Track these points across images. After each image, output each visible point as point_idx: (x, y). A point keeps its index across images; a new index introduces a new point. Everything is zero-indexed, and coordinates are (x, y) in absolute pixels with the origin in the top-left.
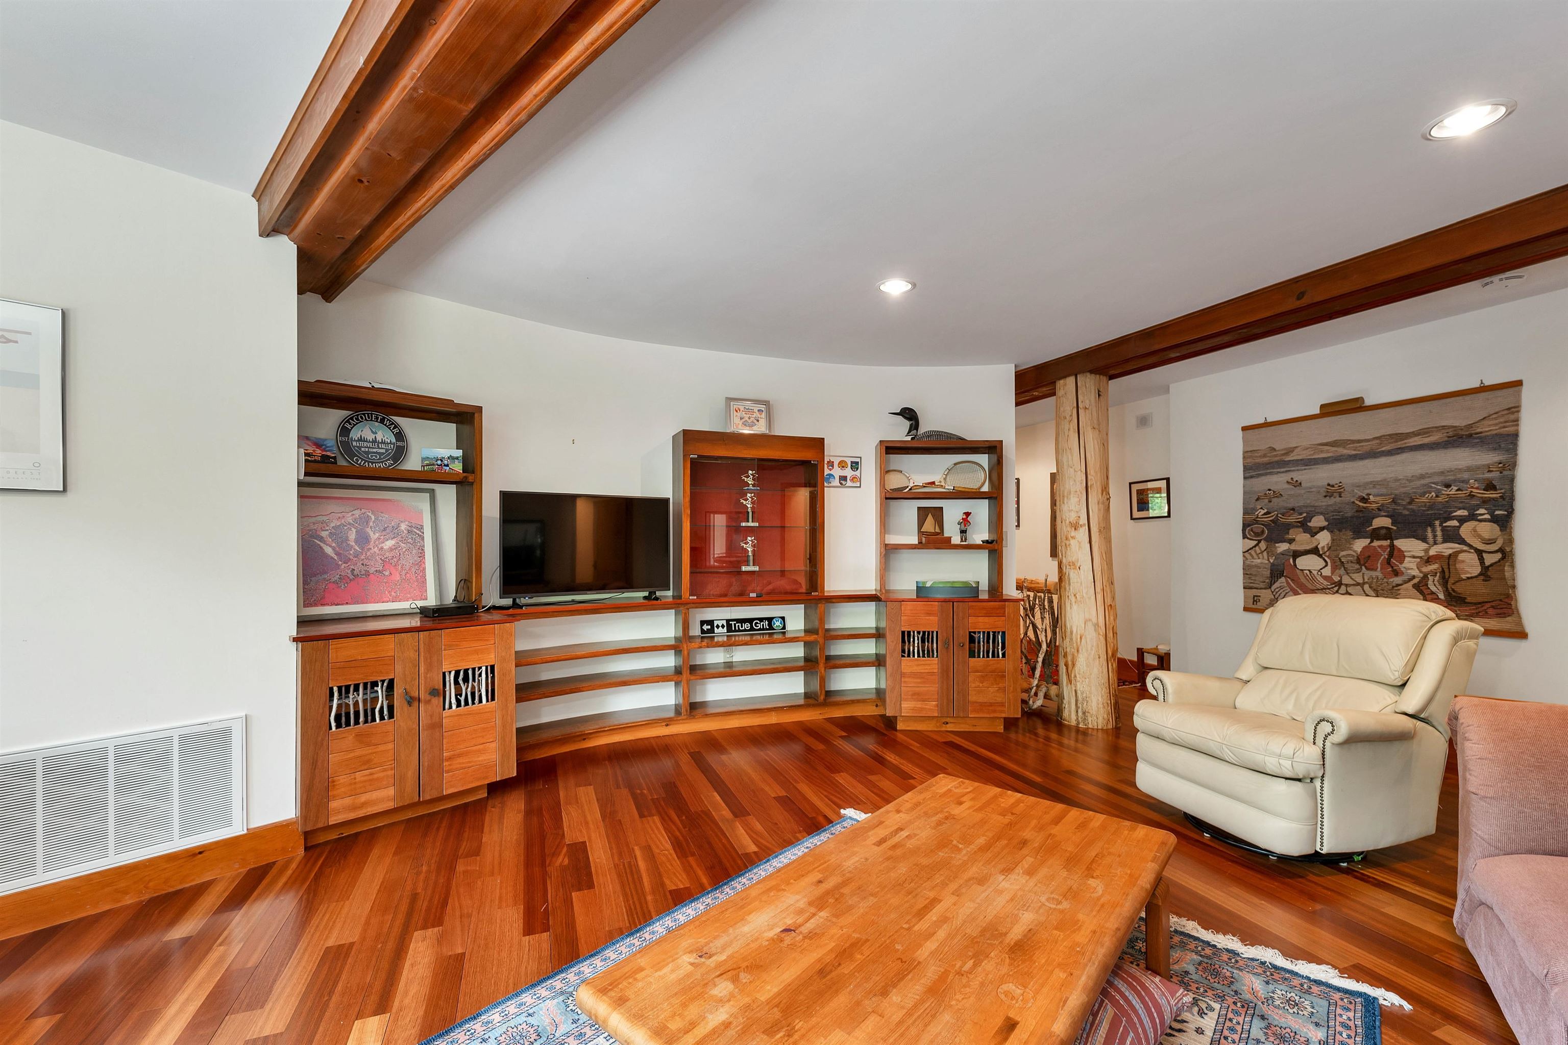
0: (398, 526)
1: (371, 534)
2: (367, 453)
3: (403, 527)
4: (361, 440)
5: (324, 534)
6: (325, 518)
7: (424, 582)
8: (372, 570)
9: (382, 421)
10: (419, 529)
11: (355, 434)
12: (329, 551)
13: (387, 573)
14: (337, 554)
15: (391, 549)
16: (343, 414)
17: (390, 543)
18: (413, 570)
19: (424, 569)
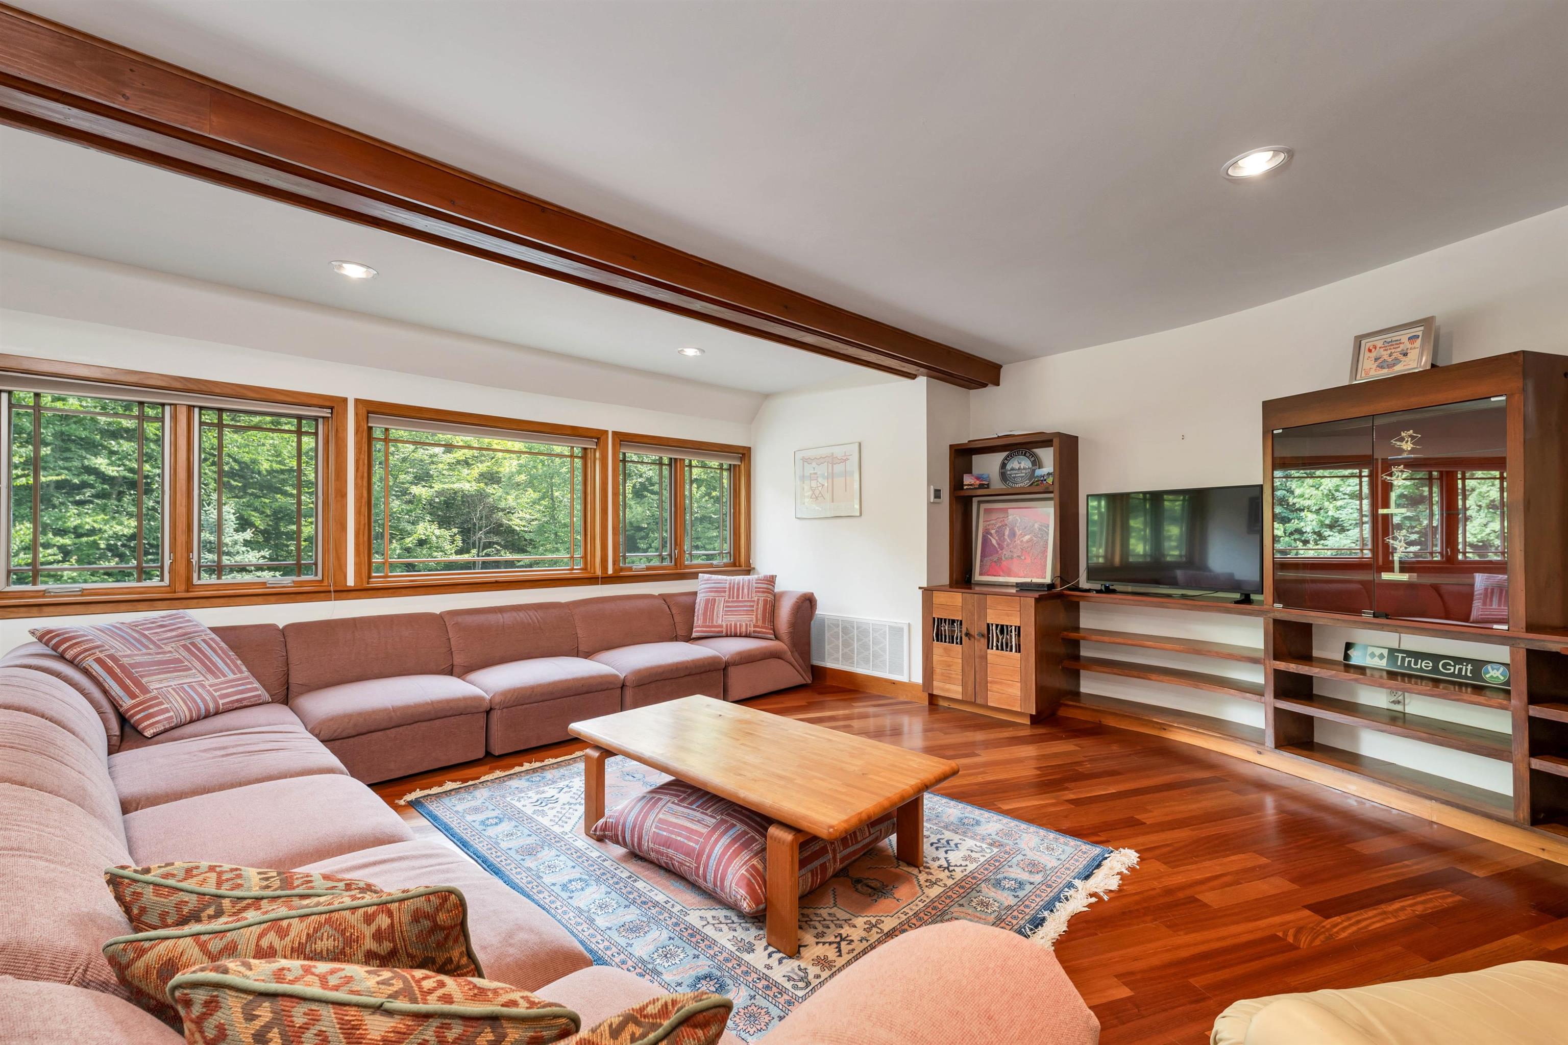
0: (1033, 526)
1: (1017, 531)
2: (1014, 478)
3: (1036, 526)
4: (1012, 469)
5: (993, 532)
6: (994, 522)
7: (1045, 566)
8: (1015, 555)
9: (1025, 455)
10: (1046, 528)
11: (1009, 467)
12: (994, 542)
13: (1023, 558)
14: (998, 544)
15: (1027, 542)
16: (1004, 454)
17: (1027, 537)
18: (1039, 557)
19: (1046, 556)
